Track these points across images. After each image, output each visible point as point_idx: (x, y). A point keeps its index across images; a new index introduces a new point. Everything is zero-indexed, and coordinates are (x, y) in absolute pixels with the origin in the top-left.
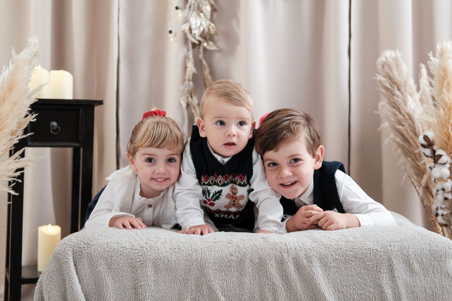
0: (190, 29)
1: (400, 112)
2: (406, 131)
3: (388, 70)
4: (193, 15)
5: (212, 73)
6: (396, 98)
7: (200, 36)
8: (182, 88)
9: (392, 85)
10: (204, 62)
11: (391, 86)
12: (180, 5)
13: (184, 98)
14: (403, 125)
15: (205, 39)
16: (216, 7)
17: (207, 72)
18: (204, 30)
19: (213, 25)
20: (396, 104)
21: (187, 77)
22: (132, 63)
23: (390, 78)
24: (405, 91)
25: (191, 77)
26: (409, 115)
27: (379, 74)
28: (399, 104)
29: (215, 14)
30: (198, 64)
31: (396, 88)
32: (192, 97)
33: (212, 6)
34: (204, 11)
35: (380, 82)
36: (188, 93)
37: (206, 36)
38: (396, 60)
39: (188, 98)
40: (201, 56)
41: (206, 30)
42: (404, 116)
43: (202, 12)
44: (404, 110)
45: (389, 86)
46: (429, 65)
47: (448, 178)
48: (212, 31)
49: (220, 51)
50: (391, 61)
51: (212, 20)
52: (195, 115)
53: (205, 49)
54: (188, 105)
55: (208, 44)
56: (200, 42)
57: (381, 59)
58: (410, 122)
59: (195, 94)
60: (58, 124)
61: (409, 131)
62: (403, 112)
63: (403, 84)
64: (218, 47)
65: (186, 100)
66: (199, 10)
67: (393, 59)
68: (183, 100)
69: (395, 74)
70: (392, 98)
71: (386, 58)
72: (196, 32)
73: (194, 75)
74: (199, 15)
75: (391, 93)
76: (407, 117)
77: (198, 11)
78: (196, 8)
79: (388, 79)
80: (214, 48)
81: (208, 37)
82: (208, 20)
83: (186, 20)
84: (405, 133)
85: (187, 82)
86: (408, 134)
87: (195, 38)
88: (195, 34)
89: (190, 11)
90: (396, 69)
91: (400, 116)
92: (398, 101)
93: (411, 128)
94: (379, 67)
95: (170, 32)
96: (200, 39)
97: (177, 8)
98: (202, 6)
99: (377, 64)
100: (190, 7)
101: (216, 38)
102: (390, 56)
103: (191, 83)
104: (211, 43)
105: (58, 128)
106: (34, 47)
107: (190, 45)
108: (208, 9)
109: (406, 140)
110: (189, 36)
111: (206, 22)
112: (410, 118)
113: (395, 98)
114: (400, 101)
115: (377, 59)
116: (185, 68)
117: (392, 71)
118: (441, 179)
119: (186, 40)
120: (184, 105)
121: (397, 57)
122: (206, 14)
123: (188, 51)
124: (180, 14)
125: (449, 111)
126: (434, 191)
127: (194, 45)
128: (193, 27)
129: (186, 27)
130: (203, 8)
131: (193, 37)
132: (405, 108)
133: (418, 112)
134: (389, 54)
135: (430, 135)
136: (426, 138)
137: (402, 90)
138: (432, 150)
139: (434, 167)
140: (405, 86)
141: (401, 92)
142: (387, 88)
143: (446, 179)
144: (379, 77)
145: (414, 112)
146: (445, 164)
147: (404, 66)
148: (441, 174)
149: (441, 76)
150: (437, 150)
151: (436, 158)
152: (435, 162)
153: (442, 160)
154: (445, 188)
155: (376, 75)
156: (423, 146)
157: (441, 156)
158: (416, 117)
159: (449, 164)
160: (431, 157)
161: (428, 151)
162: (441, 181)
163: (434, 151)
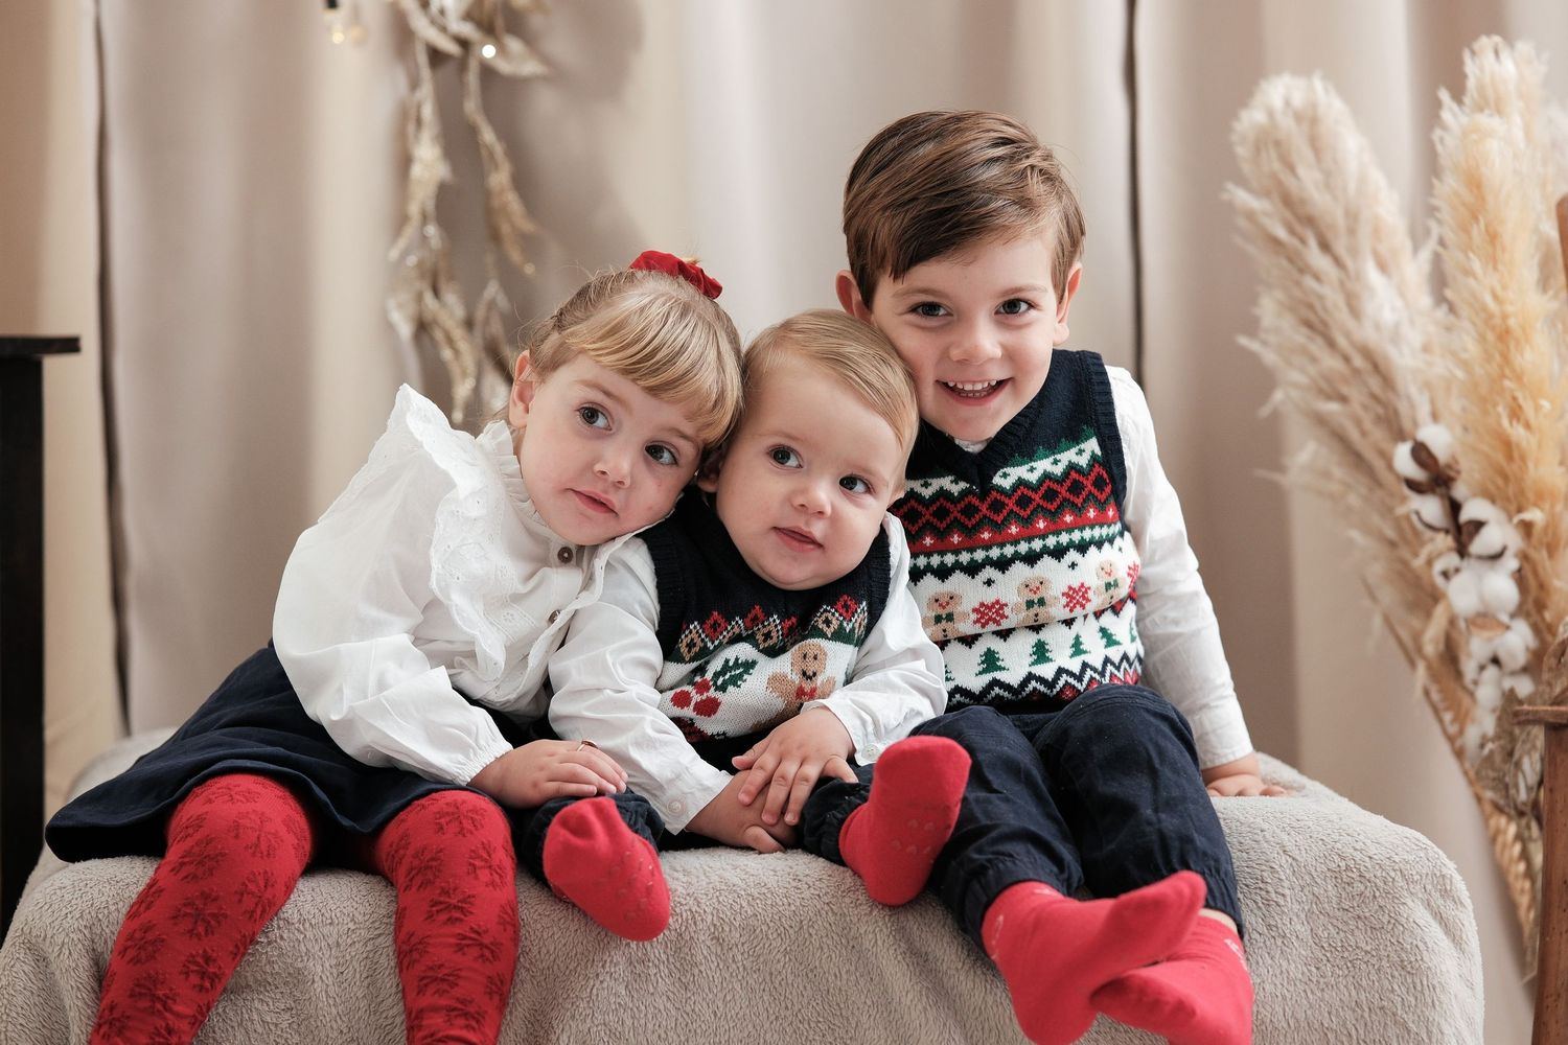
1: (1331, 344)
2: (1358, 423)
3: (1277, 166)
5: (523, 182)
6: (1315, 285)
7: (468, 16)
8: (394, 254)
9: (1298, 228)
10: (488, 136)
11: (1292, 232)
13: (405, 296)
14: (1343, 399)
15: (489, 30)
17: (500, 178)
20: (1311, 307)
21: (414, 209)
23: (1287, 202)
24: (1354, 252)
25: (430, 206)
26: (1367, 354)
27: (1243, 182)
28: (1325, 309)
30: (458, 141)
31: (1312, 242)
32: (436, 292)
35: (1250, 215)
36: (422, 276)
37: (493, 16)
38: (1309, 119)
39: (419, 298)
40: (472, 106)
42: (1347, 359)
44: (1347, 335)
45: (1281, 233)
46: (1439, 147)
47: (1514, 615)
49: (556, 75)
50: (1286, 123)
52: (455, 370)
53: (488, 72)
54: (422, 328)
55: (501, 49)
56: (464, 43)
57: (1252, 118)
58: (1375, 384)
59: (451, 278)
61: (1368, 425)
62: (1342, 341)
63: (1341, 221)
64: (545, 60)
65: (411, 309)
67: (1298, 117)
68: (400, 306)
69: (1308, 180)
70: (1298, 284)
71: (1271, 114)
72: (450, 2)
73: (443, 192)
75: (1291, 260)
76: (1358, 361)
79: (1278, 206)
80: (530, 67)
81: (500, 23)
84: (1354, 434)
85: (414, 226)
86: (1364, 434)
87: (443, 29)
88: (442, 12)
90: (1309, 156)
91: (1331, 363)
92: (1321, 298)
93: (1380, 410)
94: (1242, 151)
95: (332, 3)
96: (467, 30)
99: (1234, 138)
101: (537, 21)
102: (1287, 103)
103: (432, 230)
104: (514, 45)
107: (422, 59)
109: (1356, 459)
110: (418, 21)
112: (1376, 367)
113: (1309, 282)
114: (1332, 296)
115: (1235, 116)
116: (403, 162)
117: (1291, 168)
118: (1485, 619)
119: (402, 36)
120: (405, 330)
121: (1314, 106)
123: (414, 84)
126: (1469, 668)
127: (436, 56)
131: (433, 22)
132: (1351, 324)
133: (1414, 337)
134: (1279, 93)
135: (1439, 439)
136: (1421, 453)
137: (1340, 247)
138: (1447, 503)
139: (1457, 570)
140: (1352, 231)
141: (1338, 262)
142: (1276, 242)
143: (1505, 618)
144: (1242, 197)
145: (1396, 338)
146: (1496, 557)
147: (1351, 144)
148: (1482, 599)
149: (1464, 204)
150: (1466, 499)
151: (1463, 533)
152: (1462, 551)
153: (1483, 543)
154: (1503, 656)
155: (1230, 186)
156: (1413, 485)
157: (1478, 525)
158: (1405, 360)
159: (1516, 555)
160: (1447, 532)
161: (1430, 508)
162: (1483, 627)
163: (1454, 507)
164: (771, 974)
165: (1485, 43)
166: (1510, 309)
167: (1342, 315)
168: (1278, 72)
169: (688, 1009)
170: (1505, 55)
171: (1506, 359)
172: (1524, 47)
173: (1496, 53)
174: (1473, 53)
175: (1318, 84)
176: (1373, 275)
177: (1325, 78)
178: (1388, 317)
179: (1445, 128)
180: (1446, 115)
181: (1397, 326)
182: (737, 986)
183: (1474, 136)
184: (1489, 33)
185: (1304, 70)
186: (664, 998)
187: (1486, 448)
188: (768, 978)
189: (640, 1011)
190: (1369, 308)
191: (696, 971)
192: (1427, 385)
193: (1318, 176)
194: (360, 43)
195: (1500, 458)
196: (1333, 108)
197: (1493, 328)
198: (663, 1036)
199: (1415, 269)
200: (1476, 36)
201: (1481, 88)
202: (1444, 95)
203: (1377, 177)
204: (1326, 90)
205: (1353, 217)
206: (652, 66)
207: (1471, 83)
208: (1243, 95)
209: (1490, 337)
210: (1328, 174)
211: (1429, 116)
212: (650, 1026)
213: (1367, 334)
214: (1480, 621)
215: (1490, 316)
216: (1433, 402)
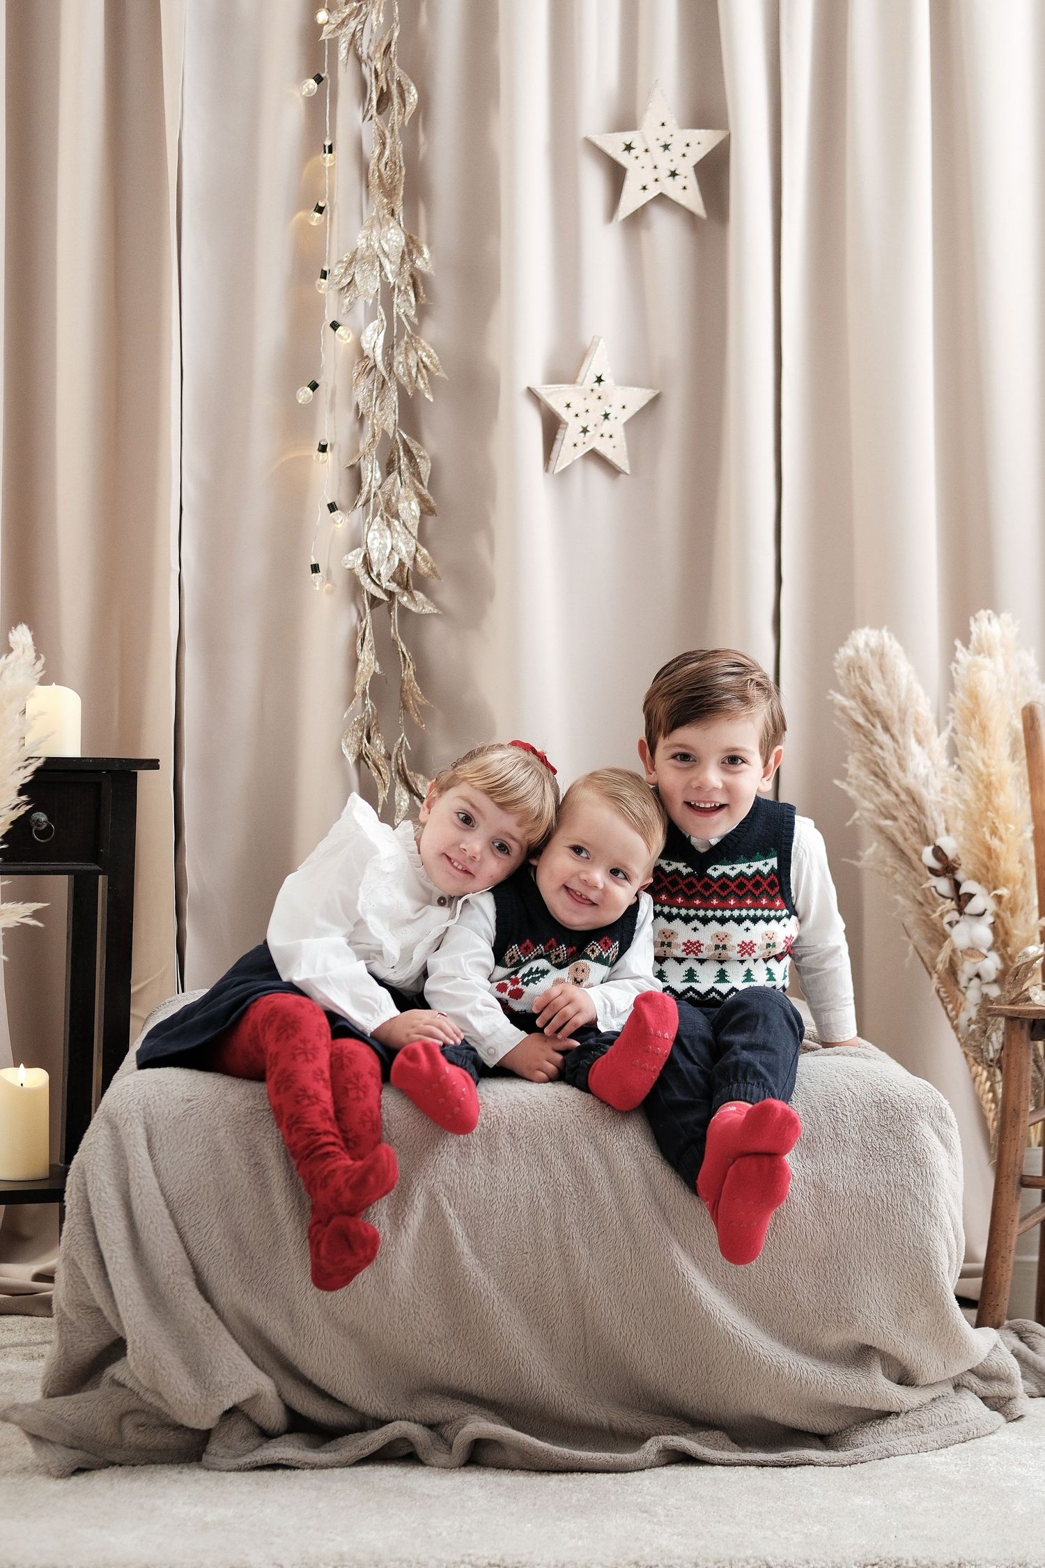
0: (367, 563)
1: (888, 786)
2: (903, 833)
3: (859, 681)
4: (375, 526)
5: (420, 676)
6: (879, 751)
7: (393, 579)
8: (345, 716)
9: (871, 717)
10: (403, 647)
11: (867, 720)
12: (341, 498)
13: (352, 740)
14: (895, 819)
15: (405, 587)
16: (433, 503)
17: (409, 673)
18: (401, 564)
19: (425, 551)
20: (877, 764)
21: (358, 689)
22: (215, 648)
23: (865, 701)
24: (903, 732)
25: (368, 687)
26: (909, 792)
27: (840, 691)
28: (884, 765)
29: (430, 521)
30: (386, 650)
31: (879, 726)
32: (369, 738)
33: (422, 500)
34: (403, 515)
35: (843, 709)
36: (361, 728)
37: (408, 579)
38: (880, 654)
39: (359, 742)
40: (394, 631)
41: (409, 563)
42: (897, 795)
43: (396, 516)
44: (898, 781)
45: (861, 721)
46: (954, 674)
47: (989, 950)
48: (424, 568)
49: (444, 614)
50: (866, 656)
51: (422, 538)
52: (379, 782)
53: (404, 611)
54: (361, 758)
55: (413, 598)
56: (391, 594)
57: (846, 652)
58: (913, 810)
59: (379, 731)
60: (50, 818)
61: (908, 835)
62: (894, 784)
63: (896, 714)
64: (437, 605)
65: (355, 748)
66: (391, 513)
67: (873, 653)
68: (348, 745)
69: (878, 690)
70: (870, 750)
71: (857, 651)
72: (384, 570)
73: (376, 679)
74: (389, 525)
75: (867, 737)
76: (903, 797)
77: (386, 515)
78: (382, 507)
79: (860, 703)
80: (429, 609)
81: (412, 582)
82: (414, 537)
83: (356, 541)
84: (900, 839)
85: (358, 699)
86: (906, 839)
87: (379, 586)
88: (379, 576)
89: (367, 514)
90: (879, 675)
91: (888, 797)
92: (883, 759)
93: (916, 825)
94: (840, 672)
95: (315, 568)
96: (393, 586)
97: (332, 507)
98: (397, 501)
99: (835, 664)
100: (367, 501)
101: (433, 582)
102: (867, 644)
103: (368, 702)
104: (419, 596)
105: (49, 827)
106: (23, 652)
107: (366, 602)
108: (410, 509)
109: (901, 854)
110: (366, 582)
111: (406, 543)
112: (914, 800)
113: (876, 749)
114: (890, 758)
116: (355, 661)
117: (868, 683)
118: (972, 951)
119: (355, 587)
120: (351, 759)
121: (883, 646)
122: (409, 524)
123: (361, 617)
124: (341, 522)
125: (986, 791)
126: (963, 979)
127: (374, 601)
128: (374, 556)
129: (354, 560)
130: (402, 506)
131: (373, 581)
132: (900, 774)
133: (937, 783)
134: (863, 638)
135: (949, 845)
136: (938, 853)
137: (895, 730)
138: (952, 882)
139: (957, 922)
140: (902, 721)
141: (892, 736)
142: (858, 725)
143: (984, 951)
144: (840, 699)
145: (926, 784)
146: (981, 915)
147: (903, 669)
148: (971, 940)
149: (967, 708)
150: (965, 881)
151: (962, 900)
152: (961, 911)
153: (973, 907)
154: (982, 973)
155: (832, 692)
156: (933, 871)
157: (970, 896)
158: (930, 797)
159: (991, 914)
160: (952, 899)
161: (943, 885)
162: (971, 956)
163: (957, 885)
164: (542, 1156)
165: (983, 614)
166: (992, 770)
167: (895, 770)
168: (863, 626)
169: (493, 1175)
170: (994, 621)
171: (990, 800)
172: (1005, 616)
173: (989, 620)
174: (976, 620)
175: (885, 634)
176: (914, 746)
177: (888, 630)
178: (922, 771)
179: (957, 662)
180: (959, 655)
181: (927, 776)
182: (522, 1163)
183: (975, 669)
184: (985, 608)
185: (877, 626)
186: (479, 1168)
187: (976, 851)
188: (540, 1159)
189: (464, 1175)
190: (911, 765)
191: (498, 1153)
192: (944, 812)
193: (883, 687)
194: (330, 592)
195: (984, 857)
196: (893, 647)
197: (982, 782)
198: (477, 1190)
199: (939, 744)
200: (978, 610)
201: (979, 640)
202: (958, 643)
203: (918, 689)
204: (890, 638)
205: (903, 712)
206: (497, 610)
207: (974, 637)
208: (842, 639)
209: (981, 786)
210: (889, 687)
211: (950, 655)
212: (470, 1184)
213: (909, 781)
214: (970, 952)
215: (981, 774)
216: (946, 821)
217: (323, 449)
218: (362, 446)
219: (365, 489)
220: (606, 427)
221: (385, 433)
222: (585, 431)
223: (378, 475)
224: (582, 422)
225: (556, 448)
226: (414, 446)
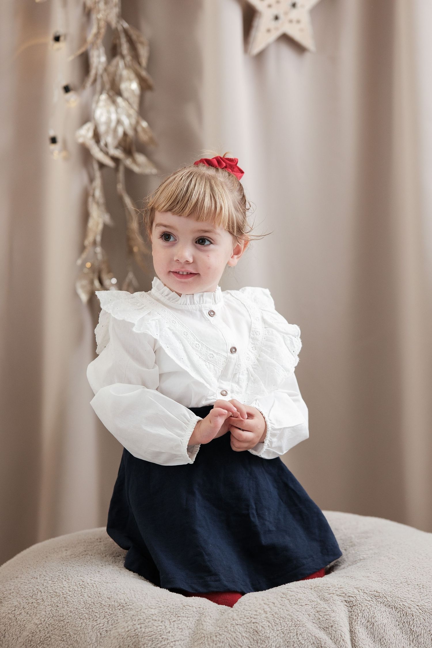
0: (97, 135)
4: (102, 103)
7: (118, 147)
8: (79, 262)
10: (128, 201)
12: (73, 82)
13: (85, 282)
15: (129, 152)
16: (151, 81)
18: (125, 134)
19: (144, 124)
21: (89, 241)
25: (99, 239)
29: (149, 95)
30: (113, 204)
32: (100, 280)
33: (141, 80)
34: (126, 94)
36: (94, 272)
37: (131, 146)
39: (92, 282)
40: (120, 187)
41: (131, 133)
43: (119, 93)
48: (144, 137)
51: (142, 112)
53: (129, 172)
54: (93, 296)
55: (134, 161)
56: (117, 160)
59: (108, 272)
64: (155, 165)
65: (88, 288)
66: (115, 90)
68: (83, 287)
72: (110, 140)
73: (106, 229)
74: (114, 102)
77: (111, 93)
78: (108, 86)
80: (150, 170)
81: (134, 148)
82: (134, 111)
83: (87, 116)
85: (89, 249)
87: (107, 153)
88: (106, 145)
89: (94, 92)
95: (54, 140)
96: (118, 154)
97: (67, 89)
98: (121, 82)
101: (152, 147)
103: (99, 250)
104: (141, 158)
107: (96, 166)
108: (131, 87)
110: (95, 151)
111: (129, 116)
116: (85, 216)
120: (84, 298)
122: (130, 100)
123: (92, 180)
124: (73, 101)
127: (102, 166)
128: (102, 129)
129: (85, 133)
130: (123, 86)
131: (101, 150)
194: (66, 159)
217: (57, 39)
218: (90, 37)
219: (93, 73)
220: (294, 14)
221: (108, 25)
222: (277, 18)
223: (103, 59)
224: (274, 11)
225: (253, 33)
226: (134, 34)
